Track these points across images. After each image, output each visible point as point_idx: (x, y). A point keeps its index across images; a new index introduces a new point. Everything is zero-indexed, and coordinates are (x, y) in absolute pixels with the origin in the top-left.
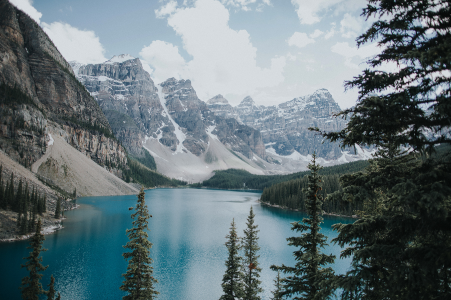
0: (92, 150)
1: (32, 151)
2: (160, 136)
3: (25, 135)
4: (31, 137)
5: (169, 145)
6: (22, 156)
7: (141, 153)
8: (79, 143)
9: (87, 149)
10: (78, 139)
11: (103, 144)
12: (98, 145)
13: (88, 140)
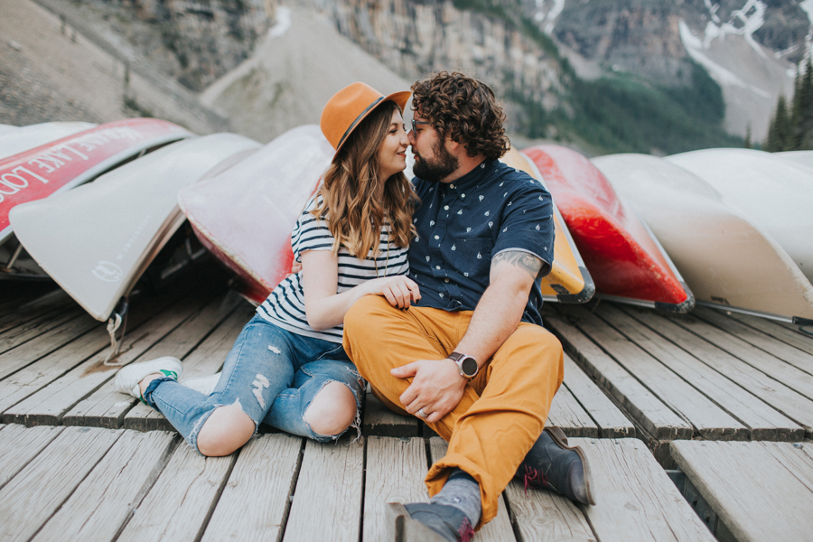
0: (416, 49)
1: (213, 51)
2: (755, 22)
3: (192, 11)
4: (208, 16)
5: (780, 46)
6: (184, 61)
7: (679, 74)
8: (373, 31)
9: (402, 45)
10: (372, 21)
11: (450, 30)
12: (434, 34)
13: (402, 20)
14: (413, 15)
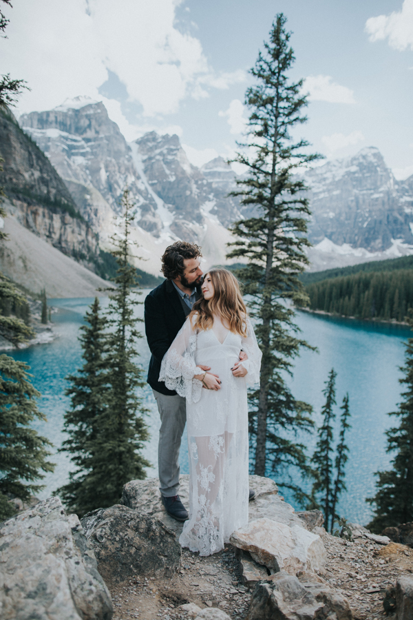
0: (53, 235)
2: (138, 217)
5: (150, 230)
8: (35, 226)
9: (47, 234)
10: (35, 220)
11: (67, 227)
12: (61, 228)
13: (47, 221)
14: (51, 218)
